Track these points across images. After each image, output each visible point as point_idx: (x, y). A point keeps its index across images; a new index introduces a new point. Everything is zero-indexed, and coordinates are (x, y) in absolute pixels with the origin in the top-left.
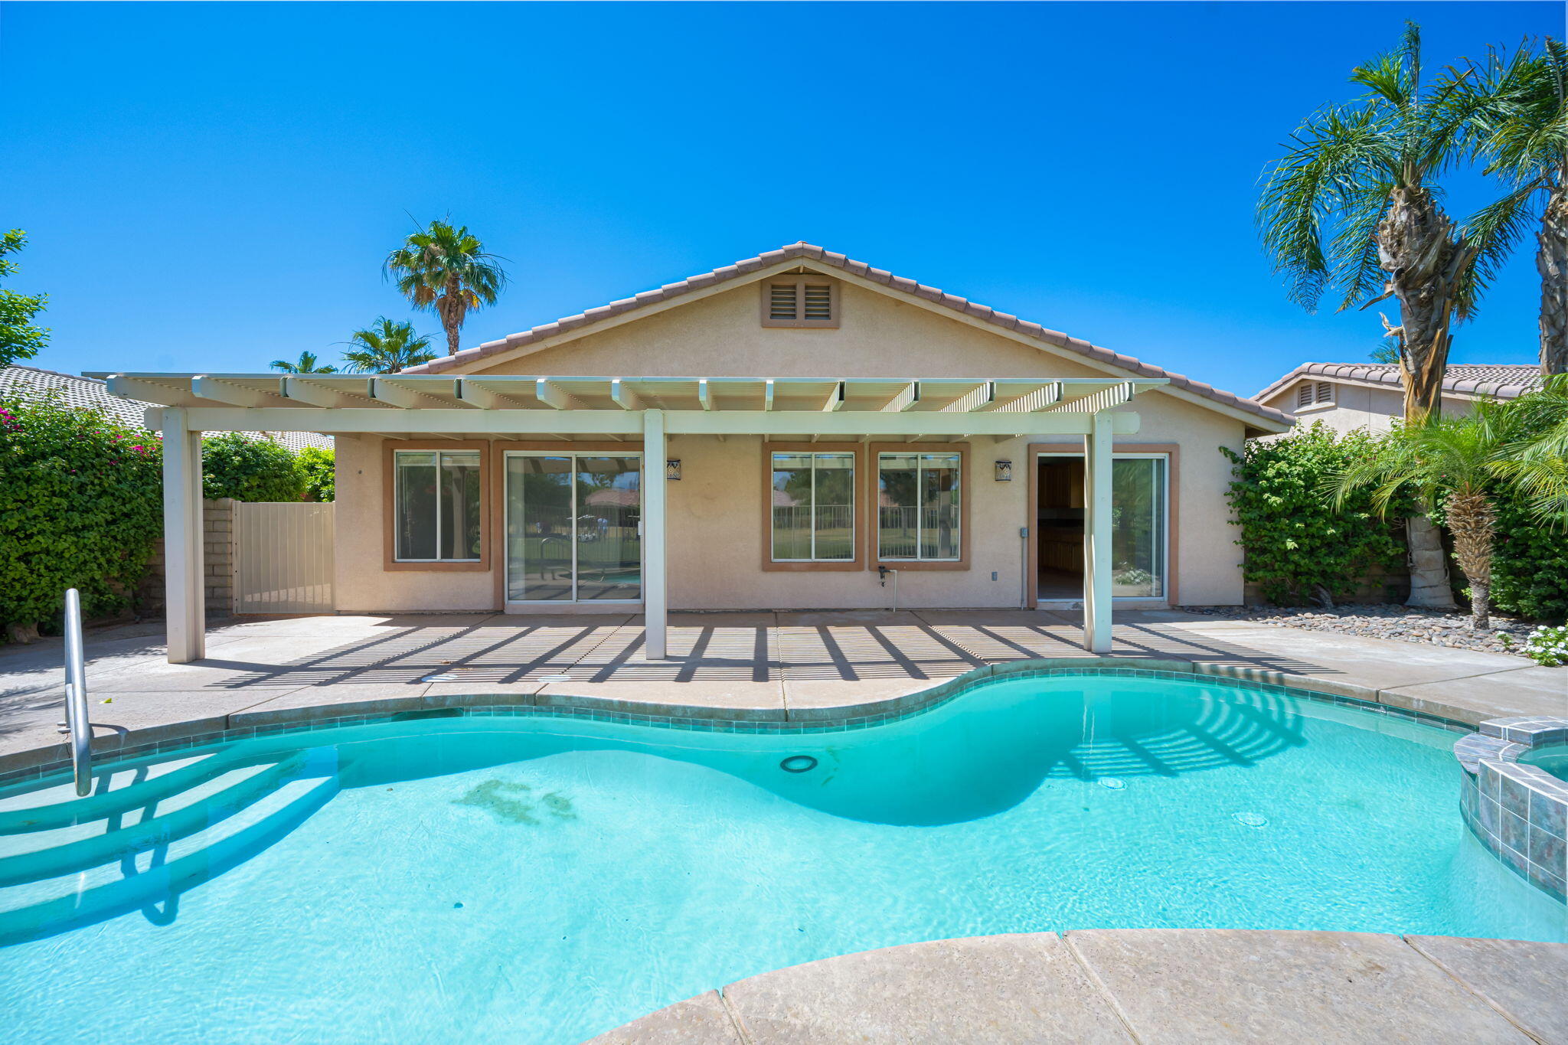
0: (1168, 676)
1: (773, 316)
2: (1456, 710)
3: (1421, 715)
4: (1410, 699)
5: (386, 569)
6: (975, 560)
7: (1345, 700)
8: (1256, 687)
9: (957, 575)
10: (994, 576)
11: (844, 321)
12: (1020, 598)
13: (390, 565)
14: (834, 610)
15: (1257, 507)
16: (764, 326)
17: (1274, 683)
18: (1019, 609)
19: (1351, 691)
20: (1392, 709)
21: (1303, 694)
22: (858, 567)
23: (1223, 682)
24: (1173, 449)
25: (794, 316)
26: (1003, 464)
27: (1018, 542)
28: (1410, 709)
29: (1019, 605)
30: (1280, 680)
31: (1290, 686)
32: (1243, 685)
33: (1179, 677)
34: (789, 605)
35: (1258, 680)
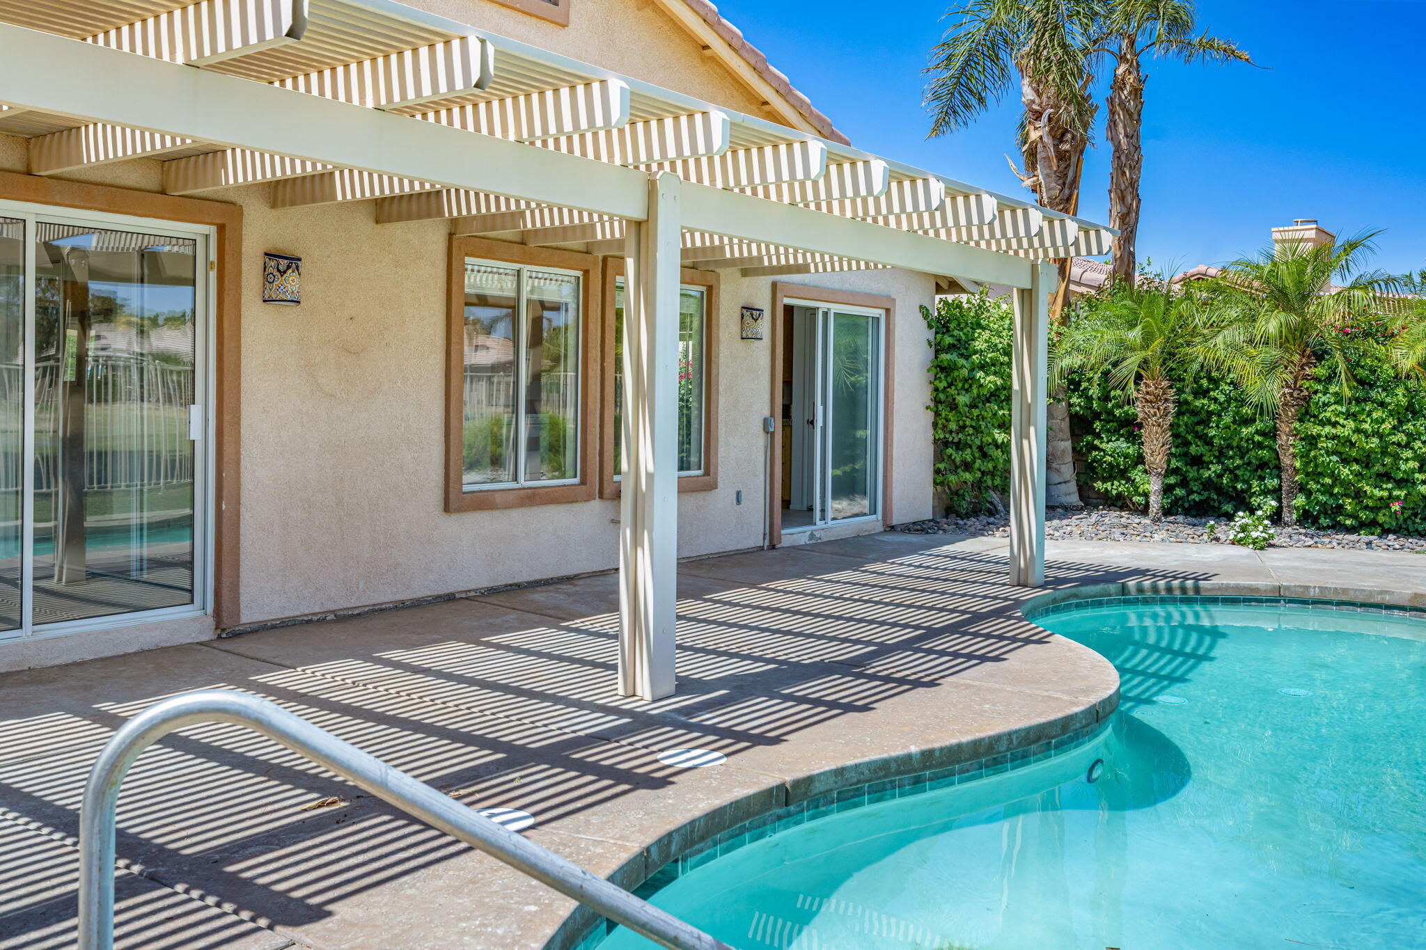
0: (1100, 604)
2: (1345, 591)
3: (1315, 602)
4: (1307, 588)
6: (719, 473)
7: (1250, 600)
8: (1174, 601)
9: (706, 498)
10: (738, 498)
12: (762, 531)
15: (963, 388)
17: (1191, 594)
18: (762, 548)
19: (1257, 590)
20: (1291, 601)
21: (1214, 600)
23: (1146, 602)
24: (891, 306)
27: (761, 440)
28: (1305, 597)
29: (760, 542)
30: (1197, 589)
31: (1204, 594)
32: (1163, 601)
33: (1109, 603)
35: (1177, 593)
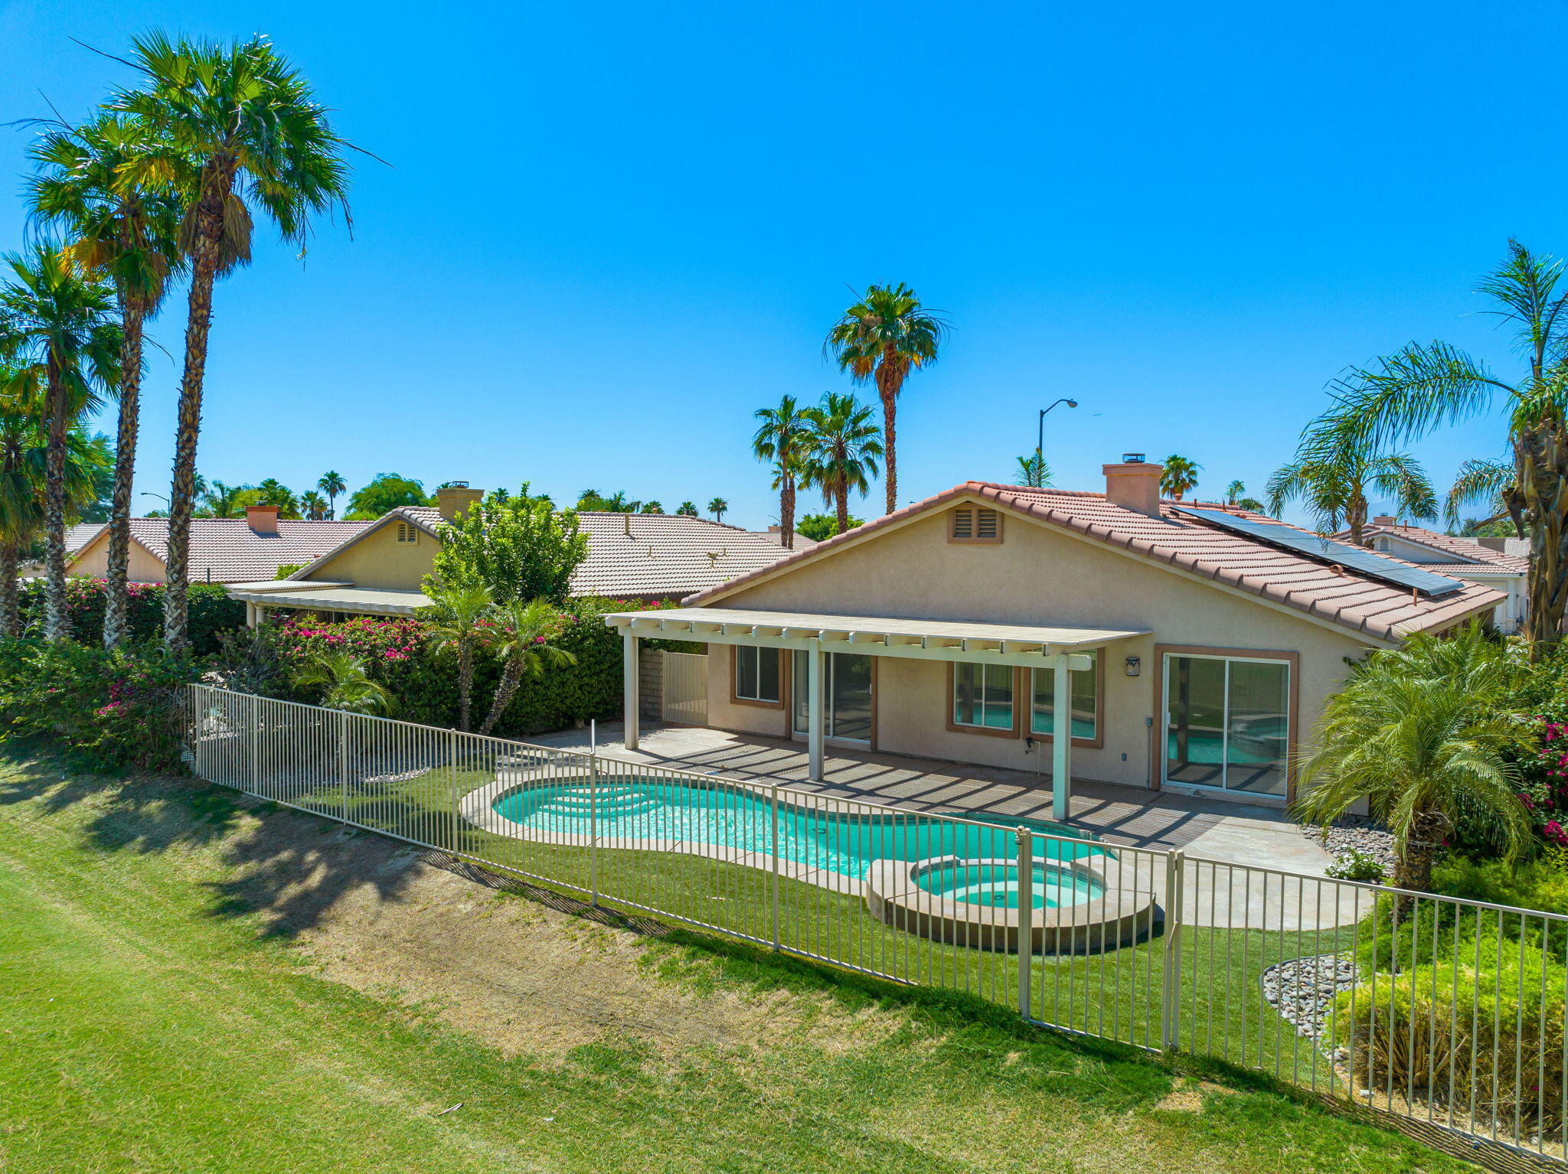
1: (956, 535)
5: (732, 702)
6: (1108, 741)
9: (1094, 752)
10: (1124, 757)
11: (1008, 537)
12: (1146, 778)
13: (734, 700)
14: (993, 768)
16: (949, 542)
18: (1143, 789)
22: (1014, 735)
24: (1295, 656)
25: (969, 534)
26: (1133, 661)
27: (1145, 730)
29: (1145, 785)
34: (965, 759)
